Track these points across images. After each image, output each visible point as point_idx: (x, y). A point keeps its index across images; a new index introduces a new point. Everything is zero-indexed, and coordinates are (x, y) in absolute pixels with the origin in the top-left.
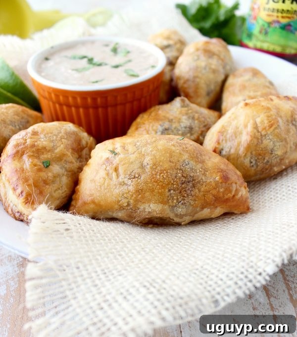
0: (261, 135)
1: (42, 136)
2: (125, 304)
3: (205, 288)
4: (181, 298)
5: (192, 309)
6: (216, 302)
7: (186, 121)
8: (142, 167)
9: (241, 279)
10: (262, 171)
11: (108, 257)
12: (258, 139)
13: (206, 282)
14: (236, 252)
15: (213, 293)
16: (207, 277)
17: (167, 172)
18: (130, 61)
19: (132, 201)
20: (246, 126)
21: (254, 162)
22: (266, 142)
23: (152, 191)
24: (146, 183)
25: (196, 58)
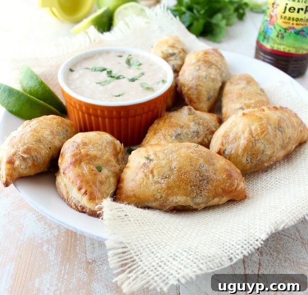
0: (255, 140)
1: (91, 146)
2: (174, 262)
3: (223, 251)
4: (209, 257)
5: (216, 263)
6: (231, 259)
7: (194, 128)
8: (171, 170)
9: (246, 244)
10: (256, 166)
11: (156, 234)
12: (253, 143)
13: (223, 247)
14: (240, 227)
15: (229, 253)
16: (223, 244)
17: (189, 174)
18: (143, 74)
19: (164, 195)
20: (243, 132)
21: (249, 160)
22: (258, 145)
23: (179, 187)
24: (174, 182)
25: (197, 68)
